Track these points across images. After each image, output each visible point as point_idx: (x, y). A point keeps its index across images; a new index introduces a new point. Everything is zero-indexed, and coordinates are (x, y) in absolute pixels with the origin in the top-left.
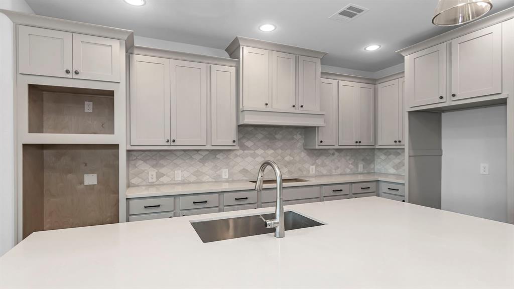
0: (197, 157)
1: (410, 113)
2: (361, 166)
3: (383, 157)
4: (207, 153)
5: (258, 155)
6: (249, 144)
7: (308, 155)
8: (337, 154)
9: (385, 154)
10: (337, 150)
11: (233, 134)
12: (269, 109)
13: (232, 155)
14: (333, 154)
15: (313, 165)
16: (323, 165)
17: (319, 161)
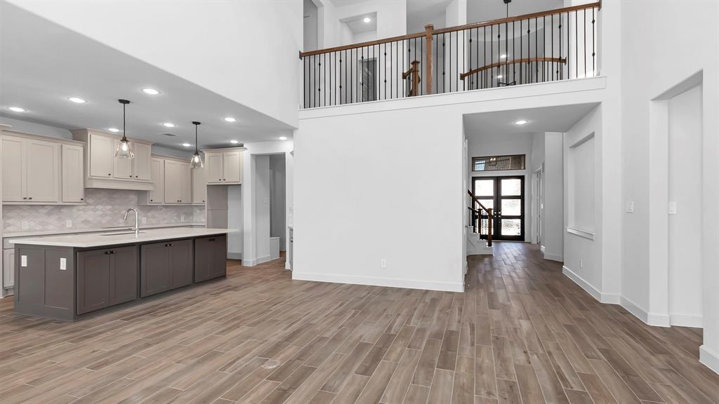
0: (43, 211)
1: (208, 186)
2: (182, 218)
3: (198, 211)
4: (52, 207)
5: (98, 210)
6: (90, 201)
7: (141, 210)
8: (164, 209)
9: (200, 210)
10: (163, 206)
11: (81, 194)
12: (111, 178)
13: (74, 210)
14: (161, 209)
15: (145, 216)
16: (153, 217)
17: (149, 214)
